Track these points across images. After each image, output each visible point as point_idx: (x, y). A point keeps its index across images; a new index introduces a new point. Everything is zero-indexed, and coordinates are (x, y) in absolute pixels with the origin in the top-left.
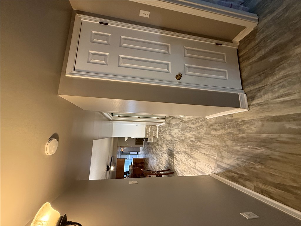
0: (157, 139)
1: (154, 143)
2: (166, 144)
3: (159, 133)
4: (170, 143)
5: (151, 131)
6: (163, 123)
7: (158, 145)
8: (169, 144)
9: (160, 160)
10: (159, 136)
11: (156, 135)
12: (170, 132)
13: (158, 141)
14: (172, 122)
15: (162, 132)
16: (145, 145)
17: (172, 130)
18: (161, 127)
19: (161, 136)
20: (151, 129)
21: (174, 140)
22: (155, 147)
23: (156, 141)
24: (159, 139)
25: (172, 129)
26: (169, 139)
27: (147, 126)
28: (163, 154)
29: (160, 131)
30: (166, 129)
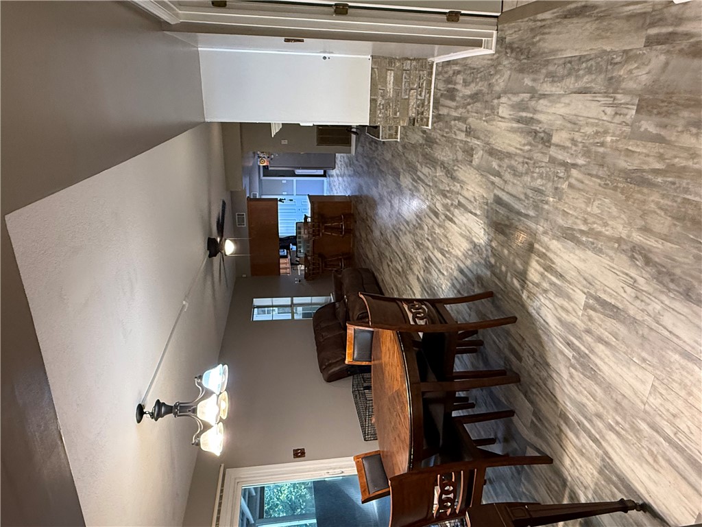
0: (424, 132)
1: (404, 147)
2: (485, 171)
3: (443, 101)
4: (511, 167)
5: (397, 93)
6: (478, 44)
7: (432, 162)
8: (508, 176)
9: (437, 230)
10: (438, 118)
11: (420, 110)
12: (525, 109)
13: (430, 141)
14: (556, 45)
15: (464, 97)
16: (360, 149)
17: (544, 96)
18: (459, 72)
19: (456, 119)
20: (398, 81)
21: (553, 160)
22: (412, 169)
23: (416, 138)
24: (436, 135)
25: (547, 88)
26: (512, 150)
27: (381, 64)
28: (456, 212)
29: (451, 94)
30: (497, 88)
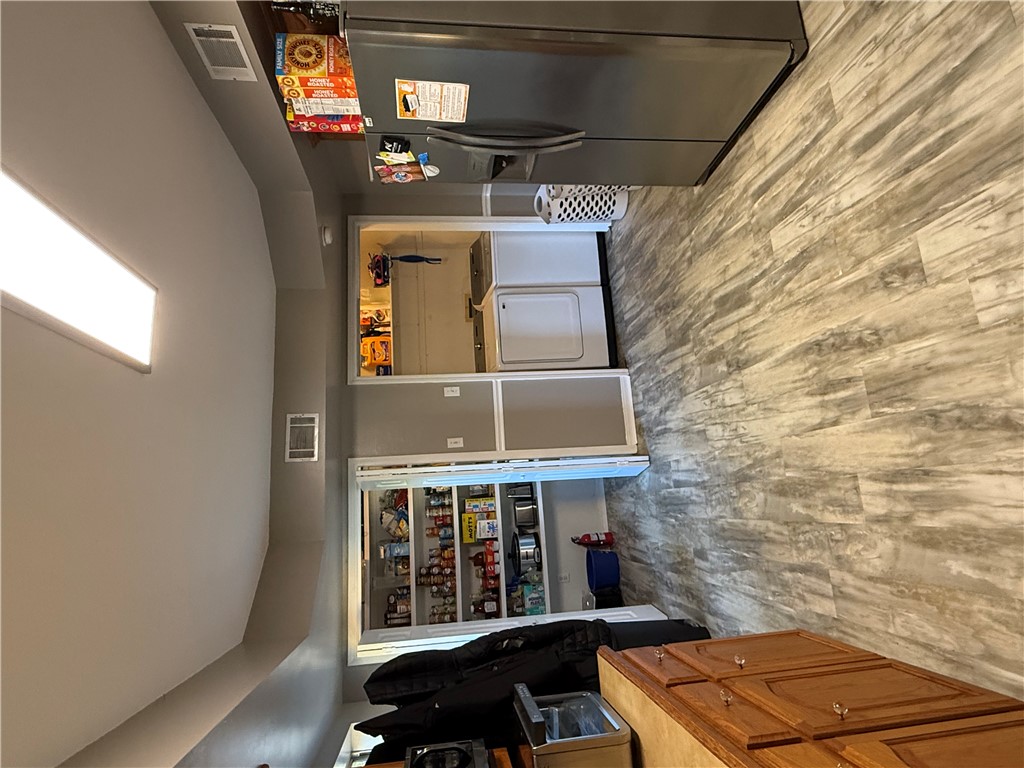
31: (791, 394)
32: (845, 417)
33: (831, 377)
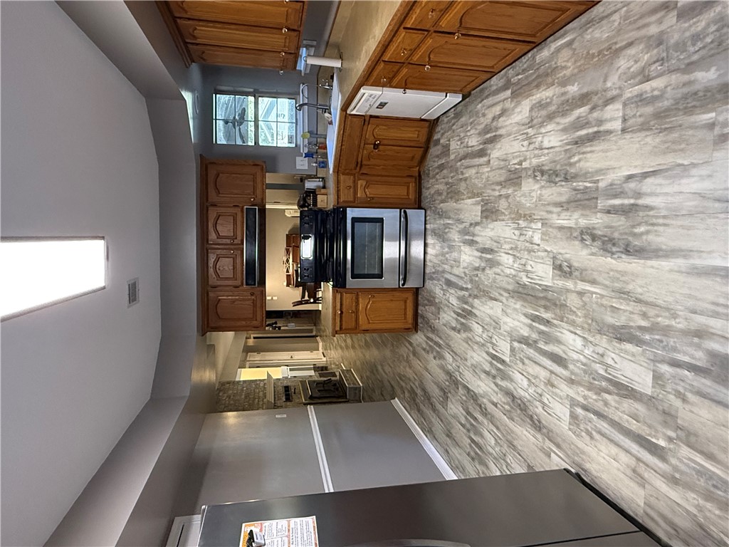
31: (674, 213)
32: (619, 182)
33: (623, 218)
